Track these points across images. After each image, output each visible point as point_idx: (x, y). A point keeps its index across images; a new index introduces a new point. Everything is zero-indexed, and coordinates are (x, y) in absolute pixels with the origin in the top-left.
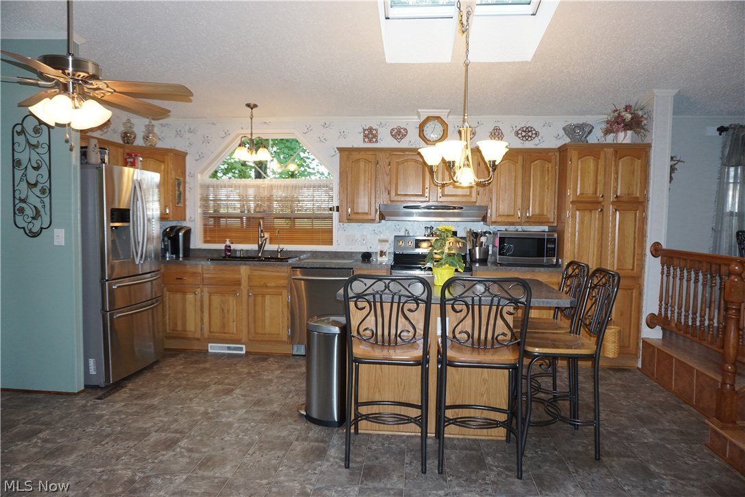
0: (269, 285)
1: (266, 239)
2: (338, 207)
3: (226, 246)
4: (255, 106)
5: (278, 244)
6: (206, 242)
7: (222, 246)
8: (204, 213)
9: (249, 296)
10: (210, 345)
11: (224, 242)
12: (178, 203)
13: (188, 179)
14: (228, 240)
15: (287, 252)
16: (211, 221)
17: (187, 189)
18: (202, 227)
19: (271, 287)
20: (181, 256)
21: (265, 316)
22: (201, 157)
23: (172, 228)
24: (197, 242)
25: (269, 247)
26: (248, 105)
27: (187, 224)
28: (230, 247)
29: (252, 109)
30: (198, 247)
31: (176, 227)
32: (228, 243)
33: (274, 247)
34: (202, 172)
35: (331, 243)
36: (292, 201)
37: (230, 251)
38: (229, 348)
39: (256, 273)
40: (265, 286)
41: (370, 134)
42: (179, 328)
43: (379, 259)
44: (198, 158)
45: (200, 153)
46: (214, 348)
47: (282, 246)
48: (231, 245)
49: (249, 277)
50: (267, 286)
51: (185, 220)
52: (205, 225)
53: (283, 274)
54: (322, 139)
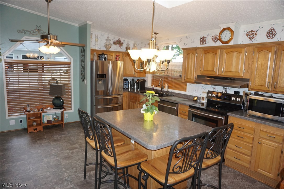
4: (157, 33)
6: (152, 85)
20: (140, 89)
26: (155, 33)
27: (146, 78)
28: (154, 88)
29: (156, 34)
35: (185, 91)
36: (174, 71)
37: (154, 90)
41: (203, 40)
54: (185, 44)
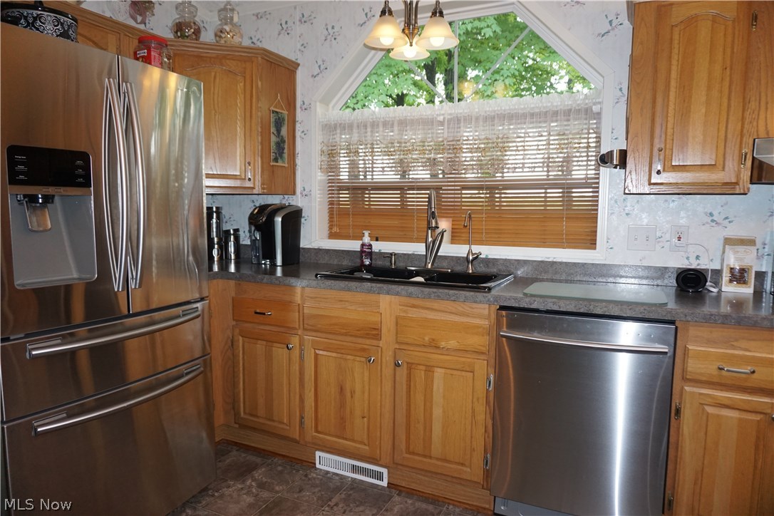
0: (443, 344)
1: (442, 233)
2: (623, 154)
3: (363, 245)
5: (468, 242)
6: (333, 236)
7: (355, 245)
8: (330, 181)
9: (397, 365)
10: (318, 454)
11: (361, 237)
12: (276, 160)
13: (300, 115)
14: (367, 233)
15: (488, 261)
16: (345, 196)
17: (298, 134)
18: (326, 207)
19: (448, 351)
20: (279, 261)
21: (431, 415)
22: (323, 68)
23: (263, 208)
24: (314, 236)
25: (449, 249)
27: (297, 201)
28: (370, 246)
30: (315, 245)
31: (270, 205)
32: (367, 239)
33: (461, 250)
34: (326, 101)
35: (592, 244)
37: (370, 254)
38: (355, 469)
39: (414, 313)
40: (434, 345)
42: (261, 411)
43: (724, 289)
44: (316, 71)
45: (320, 62)
46: (326, 462)
47: (476, 249)
48: (372, 243)
49: (398, 321)
50: (438, 347)
51: (294, 193)
52: (331, 203)
53: (477, 321)
